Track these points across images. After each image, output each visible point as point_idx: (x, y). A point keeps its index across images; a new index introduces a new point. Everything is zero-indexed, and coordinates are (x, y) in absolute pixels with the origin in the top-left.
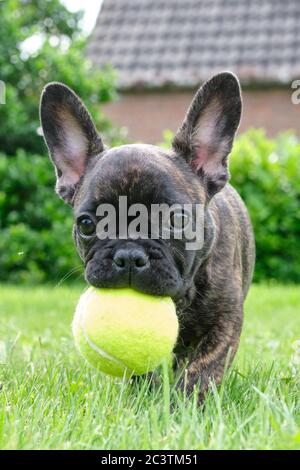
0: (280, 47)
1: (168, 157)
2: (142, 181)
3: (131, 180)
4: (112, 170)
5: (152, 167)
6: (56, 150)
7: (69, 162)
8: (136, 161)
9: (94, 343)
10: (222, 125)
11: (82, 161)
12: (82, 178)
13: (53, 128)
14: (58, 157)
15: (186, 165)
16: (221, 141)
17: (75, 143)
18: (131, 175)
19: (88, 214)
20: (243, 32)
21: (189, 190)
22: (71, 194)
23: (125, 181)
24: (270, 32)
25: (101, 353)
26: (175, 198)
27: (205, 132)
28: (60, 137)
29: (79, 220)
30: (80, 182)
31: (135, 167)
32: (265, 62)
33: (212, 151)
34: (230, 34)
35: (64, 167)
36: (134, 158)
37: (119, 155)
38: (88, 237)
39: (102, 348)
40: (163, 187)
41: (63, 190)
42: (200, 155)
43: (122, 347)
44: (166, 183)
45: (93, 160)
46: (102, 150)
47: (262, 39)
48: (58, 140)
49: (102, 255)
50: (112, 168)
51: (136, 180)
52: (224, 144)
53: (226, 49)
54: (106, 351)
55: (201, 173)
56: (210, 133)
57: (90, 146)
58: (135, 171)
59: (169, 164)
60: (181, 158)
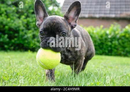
0: (97, 11)
1: (63, 19)
2: (56, 24)
3: (53, 24)
4: (49, 21)
5: (59, 21)
6: (37, 15)
7: (40, 18)
8: (55, 20)
9: (41, 61)
10: (76, 13)
11: (43, 18)
12: (42, 22)
13: (37, 10)
14: (38, 17)
15: (67, 22)
16: (75, 17)
17: (42, 14)
18: (54, 23)
19: (42, 31)
20: (90, 8)
21: (67, 28)
22: (40, 25)
23: (52, 24)
24: (95, 8)
25: (42, 64)
26: (63, 29)
27: (72, 14)
28: (38, 12)
29: (40, 32)
30: (42, 23)
31: (55, 21)
32: (94, 14)
33: (73, 19)
34: (88, 8)
35: (39, 19)
36: (55, 19)
37: (51, 18)
38: (42, 36)
39: (42, 63)
40: (61, 26)
41: (38, 24)
42: (70, 20)
43: (47, 63)
44: (62, 26)
45: (45, 18)
46: (47, 16)
47: (94, 9)
48: (38, 13)
49: (45, 41)
50: (49, 20)
51: (55, 24)
52: (76, 17)
53: (87, 11)
54: (43, 63)
55: (70, 24)
56: (73, 15)
57: (44, 15)
58: (55, 22)
59: (63, 21)
60: (66, 20)
